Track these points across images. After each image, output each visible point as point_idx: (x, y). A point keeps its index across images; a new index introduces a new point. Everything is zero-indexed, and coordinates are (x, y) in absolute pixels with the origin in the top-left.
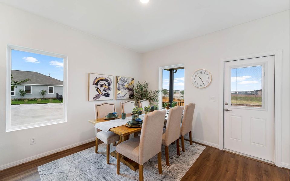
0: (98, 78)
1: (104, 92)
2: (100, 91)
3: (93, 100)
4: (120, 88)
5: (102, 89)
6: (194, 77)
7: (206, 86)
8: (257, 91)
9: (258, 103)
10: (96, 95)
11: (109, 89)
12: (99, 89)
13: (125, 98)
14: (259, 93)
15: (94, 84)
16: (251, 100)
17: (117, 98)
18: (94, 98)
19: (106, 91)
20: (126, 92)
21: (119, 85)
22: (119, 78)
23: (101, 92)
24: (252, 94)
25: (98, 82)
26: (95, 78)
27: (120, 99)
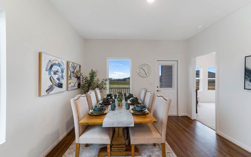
0: (51, 61)
1: (58, 82)
2: (54, 79)
3: (46, 94)
4: (71, 76)
5: (55, 77)
6: (139, 69)
7: (147, 76)
8: (125, 79)
9: (127, 86)
10: (49, 86)
11: (62, 77)
12: (53, 78)
13: (75, 88)
14: (127, 80)
15: (46, 70)
16: (123, 85)
17: (69, 89)
18: (47, 91)
19: (59, 81)
20: (76, 81)
21: (70, 72)
22: (71, 63)
23: (55, 82)
24: (123, 81)
25: (52, 66)
26: (49, 61)
27: (71, 89)
